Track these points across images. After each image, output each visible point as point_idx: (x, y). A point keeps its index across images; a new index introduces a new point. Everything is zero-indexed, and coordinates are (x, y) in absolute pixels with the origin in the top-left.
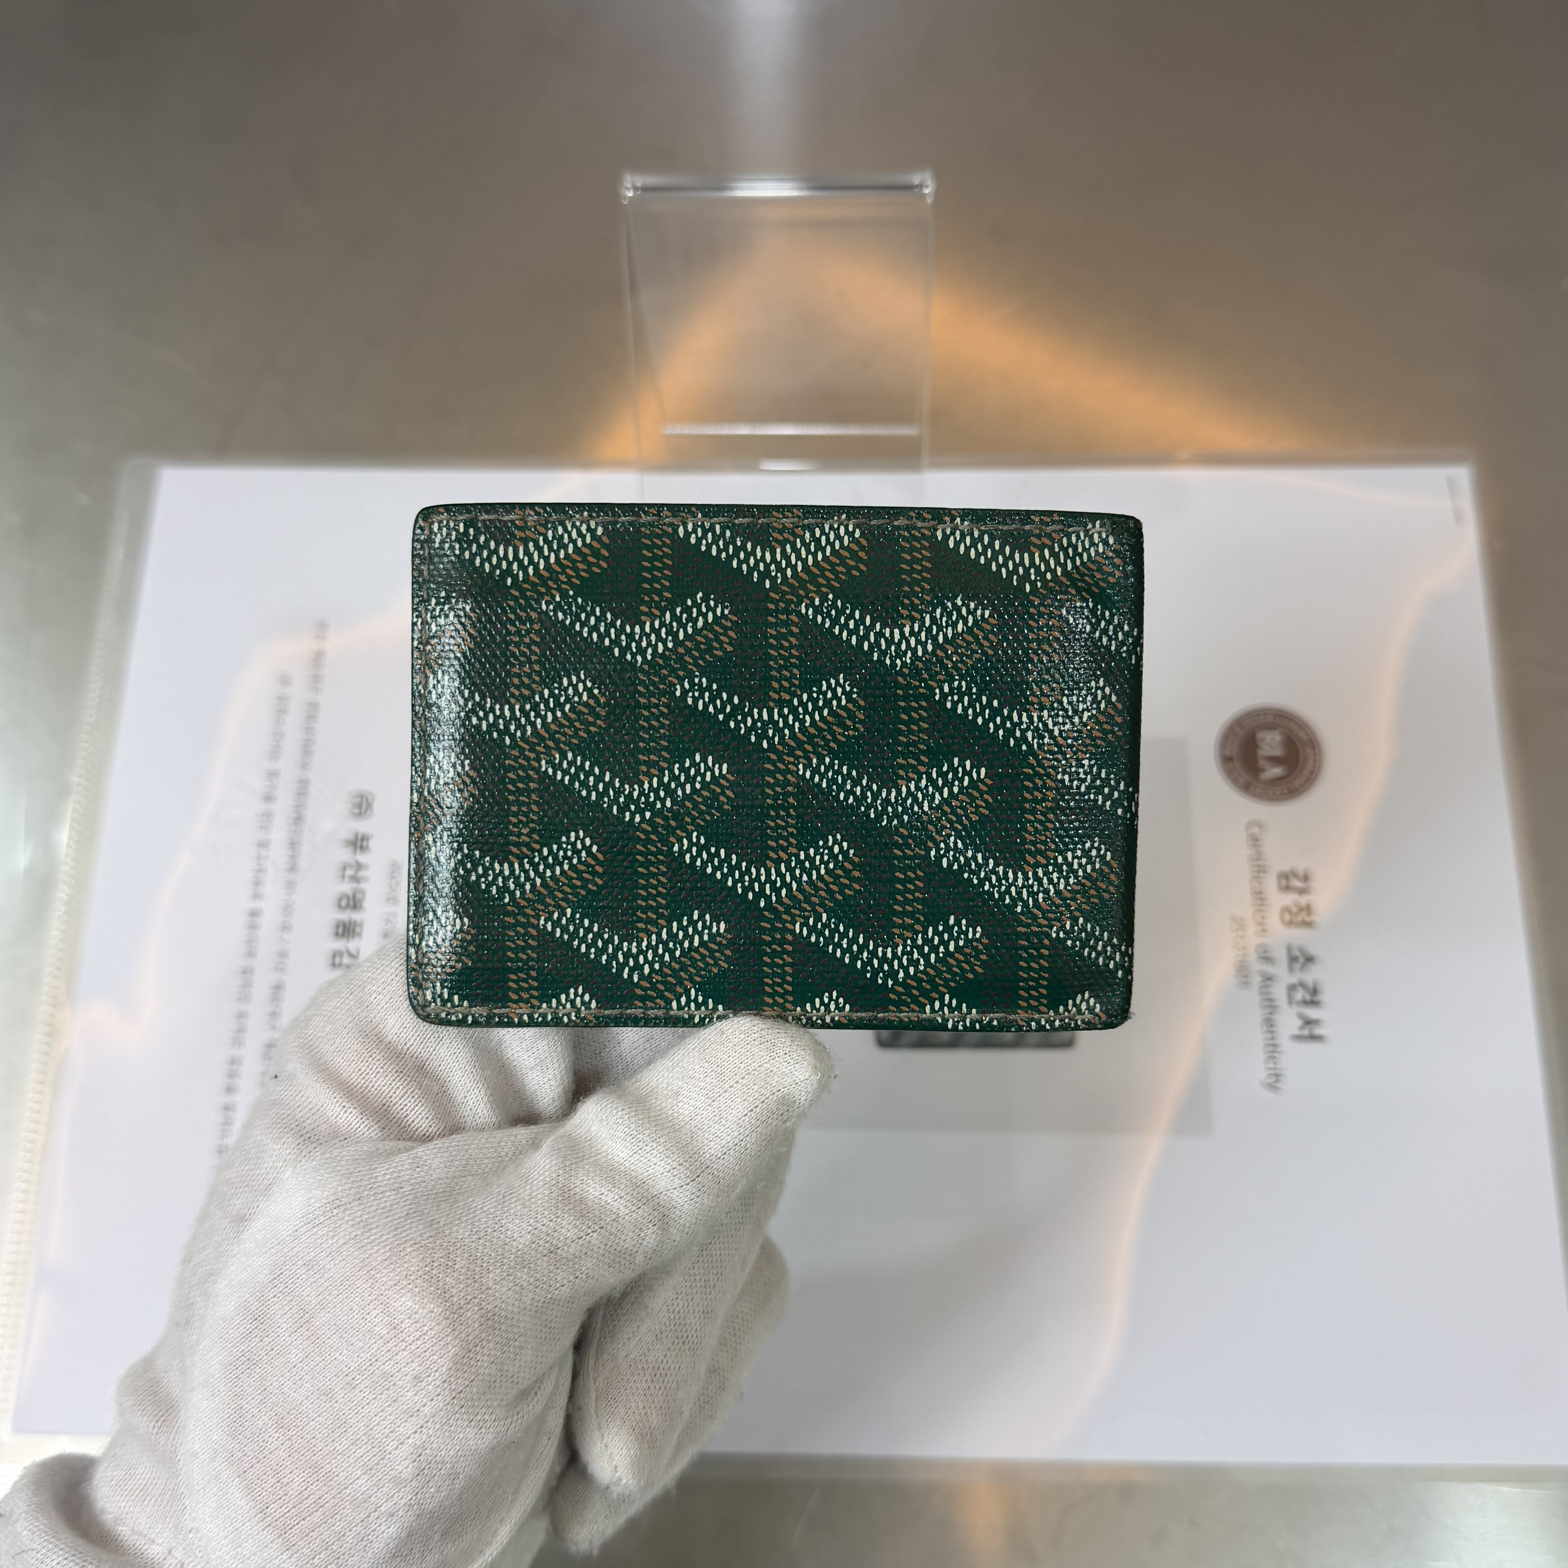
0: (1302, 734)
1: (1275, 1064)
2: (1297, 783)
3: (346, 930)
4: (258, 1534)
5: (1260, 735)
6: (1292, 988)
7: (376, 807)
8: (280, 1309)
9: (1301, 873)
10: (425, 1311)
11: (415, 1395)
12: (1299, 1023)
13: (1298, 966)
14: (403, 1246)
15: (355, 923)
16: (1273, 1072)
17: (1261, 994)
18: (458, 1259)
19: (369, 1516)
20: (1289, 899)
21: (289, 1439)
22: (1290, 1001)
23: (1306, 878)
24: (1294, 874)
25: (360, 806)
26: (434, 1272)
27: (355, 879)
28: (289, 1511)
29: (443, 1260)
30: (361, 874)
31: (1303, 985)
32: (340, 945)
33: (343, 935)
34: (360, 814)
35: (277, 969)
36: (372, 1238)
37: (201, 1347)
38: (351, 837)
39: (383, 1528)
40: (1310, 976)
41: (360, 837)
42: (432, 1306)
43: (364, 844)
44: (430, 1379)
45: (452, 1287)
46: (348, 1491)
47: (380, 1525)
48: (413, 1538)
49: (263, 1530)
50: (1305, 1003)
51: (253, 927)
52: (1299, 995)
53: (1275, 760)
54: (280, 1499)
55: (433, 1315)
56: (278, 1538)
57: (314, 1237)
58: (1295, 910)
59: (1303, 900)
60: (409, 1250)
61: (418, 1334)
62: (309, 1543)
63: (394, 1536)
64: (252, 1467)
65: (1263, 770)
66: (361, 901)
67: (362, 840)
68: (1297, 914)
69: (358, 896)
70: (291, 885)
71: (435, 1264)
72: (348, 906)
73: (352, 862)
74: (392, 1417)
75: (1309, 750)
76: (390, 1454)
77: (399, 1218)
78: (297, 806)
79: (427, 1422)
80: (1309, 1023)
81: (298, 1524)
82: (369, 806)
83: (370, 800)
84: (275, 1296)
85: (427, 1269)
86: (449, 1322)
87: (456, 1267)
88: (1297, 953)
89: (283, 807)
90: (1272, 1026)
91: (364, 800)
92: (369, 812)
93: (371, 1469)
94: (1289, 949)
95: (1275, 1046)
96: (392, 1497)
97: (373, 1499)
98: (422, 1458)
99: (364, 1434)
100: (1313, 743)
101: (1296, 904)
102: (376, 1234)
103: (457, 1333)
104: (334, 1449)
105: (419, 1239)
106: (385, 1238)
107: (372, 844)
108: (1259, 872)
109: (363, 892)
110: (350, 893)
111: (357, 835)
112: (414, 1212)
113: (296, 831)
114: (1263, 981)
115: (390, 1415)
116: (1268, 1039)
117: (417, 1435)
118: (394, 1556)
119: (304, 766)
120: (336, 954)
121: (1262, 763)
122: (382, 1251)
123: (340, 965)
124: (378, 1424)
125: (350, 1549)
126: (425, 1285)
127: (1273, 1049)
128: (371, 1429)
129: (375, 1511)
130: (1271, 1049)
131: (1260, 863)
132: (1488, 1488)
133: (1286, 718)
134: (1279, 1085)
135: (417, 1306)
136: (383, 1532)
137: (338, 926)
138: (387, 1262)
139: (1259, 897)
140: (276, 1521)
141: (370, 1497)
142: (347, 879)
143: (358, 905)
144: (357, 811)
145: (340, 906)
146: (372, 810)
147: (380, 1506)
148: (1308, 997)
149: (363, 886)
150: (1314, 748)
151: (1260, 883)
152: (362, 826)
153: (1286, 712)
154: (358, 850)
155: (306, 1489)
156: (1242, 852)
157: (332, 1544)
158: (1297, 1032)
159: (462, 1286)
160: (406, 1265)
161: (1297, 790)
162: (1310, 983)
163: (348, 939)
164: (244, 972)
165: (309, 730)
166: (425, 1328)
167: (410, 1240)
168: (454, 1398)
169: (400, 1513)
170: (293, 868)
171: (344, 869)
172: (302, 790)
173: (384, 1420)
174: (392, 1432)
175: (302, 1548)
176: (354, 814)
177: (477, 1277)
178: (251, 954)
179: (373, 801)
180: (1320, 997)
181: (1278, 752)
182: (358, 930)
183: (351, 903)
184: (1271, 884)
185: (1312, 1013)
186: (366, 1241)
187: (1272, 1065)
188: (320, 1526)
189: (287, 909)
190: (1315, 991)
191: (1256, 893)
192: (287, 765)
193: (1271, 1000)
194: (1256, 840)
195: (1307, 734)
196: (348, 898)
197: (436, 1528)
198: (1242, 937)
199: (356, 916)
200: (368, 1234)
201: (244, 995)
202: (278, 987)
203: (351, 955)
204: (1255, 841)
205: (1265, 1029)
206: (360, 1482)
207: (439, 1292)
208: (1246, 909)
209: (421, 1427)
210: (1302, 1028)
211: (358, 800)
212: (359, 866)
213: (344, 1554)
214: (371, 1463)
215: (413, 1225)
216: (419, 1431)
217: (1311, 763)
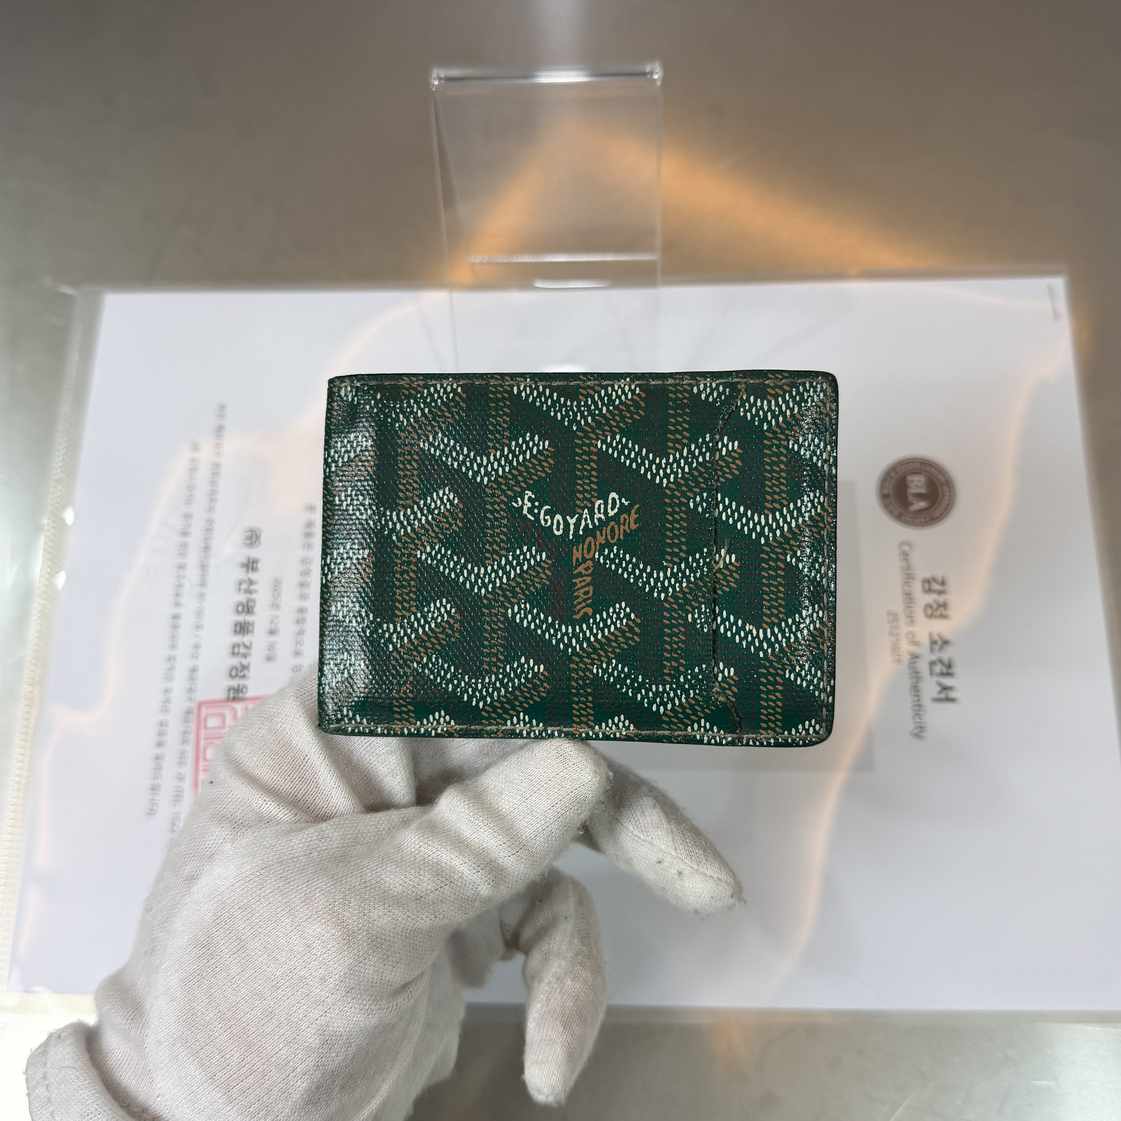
0: (940, 477)
1: (920, 719)
2: (937, 513)
3: (242, 628)
4: (209, 1093)
5: (910, 478)
6: (932, 664)
7: (263, 539)
8: (222, 939)
9: (940, 579)
10: (329, 935)
11: (321, 991)
12: (938, 689)
13: (937, 647)
14: (314, 893)
15: (248, 623)
16: (918, 725)
17: (910, 668)
18: (352, 900)
19: (288, 1076)
20: (930, 598)
21: (230, 1028)
22: (931, 673)
23: (943, 583)
24: (935, 580)
25: (250, 538)
26: (336, 908)
27: (249, 591)
28: (231, 1077)
29: (342, 900)
30: (252, 587)
31: (941, 661)
32: (237, 639)
33: (240, 632)
34: (251, 544)
35: (193, 657)
36: (291, 888)
37: (163, 967)
38: (244, 560)
39: (299, 1084)
40: (946, 655)
41: (251, 560)
42: (334, 931)
43: (255, 565)
44: (332, 980)
45: (349, 919)
46: (273, 1059)
47: (297, 1082)
48: (320, 1090)
49: (213, 1090)
50: (942, 674)
51: (175, 627)
52: (938, 668)
53: (920, 496)
54: (224, 1069)
55: (335, 937)
56: (224, 1095)
57: (246, 889)
58: (935, 606)
59: (941, 599)
60: (318, 895)
61: (324, 950)
62: (246, 1097)
63: (307, 1088)
64: (202, 1049)
65: (912, 504)
66: (252, 607)
67: (253, 562)
68: (937, 609)
69: (250, 604)
70: (202, 596)
71: (336, 903)
72: (243, 611)
73: (246, 578)
74: (305, 1007)
75: (945, 488)
76: (303, 1031)
77: (310, 874)
78: (205, 539)
79: (330, 1008)
80: (945, 688)
81: (237, 1085)
82: (258, 538)
83: (258, 534)
84: (217, 931)
85: (331, 907)
86: (346, 942)
87: (351, 905)
88: (936, 638)
89: (195, 540)
90: (918, 691)
91: (254, 533)
92: (257, 542)
93: (290, 1043)
94: (931, 635)
95: (920, 706)
96: (305, 1061)
97: (291, 1064)
98: (326, 1033)
99: (285, 1019)
100: (949, 483)
101: (936, 602)
102: (293, 885)
103: (351, 949)
104: (263, 1031)
105: (324, 887)
106: (300, 887)
107: (260, 566)
108: (908, 578)
109: (254, 601)
110: (245, 601)
111: (249, 559)
112: (321, 869)
113: (205, 556)
114: (911, 659)
115: (304, 1005)
116: (915, 701)
117: (323, 1018)
118: (307, 1104)
119: (210, 509)
120: (235, 646)
121: (911, 499)
122: (298, 897)
123: (238, 653)
124: (295, 1012)
125: (276, 1100)
126: (330, 917)
127: (918, 708)
128: (290, 1016)
129: (293, 1072)
130: (917, 708)
131: (909, 572)
132: (1077, 1027)
133: (929, 465)
134: (921, 734)
135: (323, 932)
136: (299, 1087)
137: (236, 625)
138: (303, 904)
139: (909, 597)
140: (222, 1084)
141: (289, 1062)
142: (242, 591)
143: (251, 610)
144: (248, 542)
145: (237, 611)
146: (260, 542)
147: (297, 1068)
148: (945, 670)
149: (253, 596)
150: (949, 487)
151: (909, 586)
152: (253, 553)
153: (929, 461)
154: (250, 571)
155: (243, 1061)
156: (897, 563)
157: (263, 1097)
158: (936, 696)
159: (355, 918)
160: (316, 905)
161: (937, 518)
162: (946, 661)
163: (243, 634)
164: (169, 659)
165: (213, 483)
166: (329, 946)
167: (318, 888)
168: (348, 992)
169: (311, 1072)
170: (203, 584)
171: (240, 584)
172: (209, 528)
173: (299, 1009)
174: (305, 1016)
175: (241, 1101)
176: (246, 544)
177: (366, 912)
178: (173, 647)
179: (260, 534)
180: (954, 670)
181: (923, 491)
182: (250, 628)
183: (246, 610)
184: (917, 588)
185: (947, 681)
186: (286, 890)
187: (918, 720)
188: (253, 1086)
189: (199, 613)
190: (949, 666)
191: (906, 594)
192: (198, 510)
193: (917, 672)
194: (907, 555)
195: (944, 477)
196: (243, 606)
197: (336, 1083)
198: (896, 627)
199: (249, 618)
200: (288, 885)
201: (169, 676)
202: (194, 670)
203: (246, 647)
204: (905, 556)
205: (913, 693)
206: (282, 1052)
207: (339, 921)
208: (898, 606)
209: (326, 1012)
210: (940, 692)
211: (249, 534)
212: (251, 582)
213: (272, 1103)
214: (290, 1039)
215: (320, 878)
216: (324, 1015)
217: (947, 498)
